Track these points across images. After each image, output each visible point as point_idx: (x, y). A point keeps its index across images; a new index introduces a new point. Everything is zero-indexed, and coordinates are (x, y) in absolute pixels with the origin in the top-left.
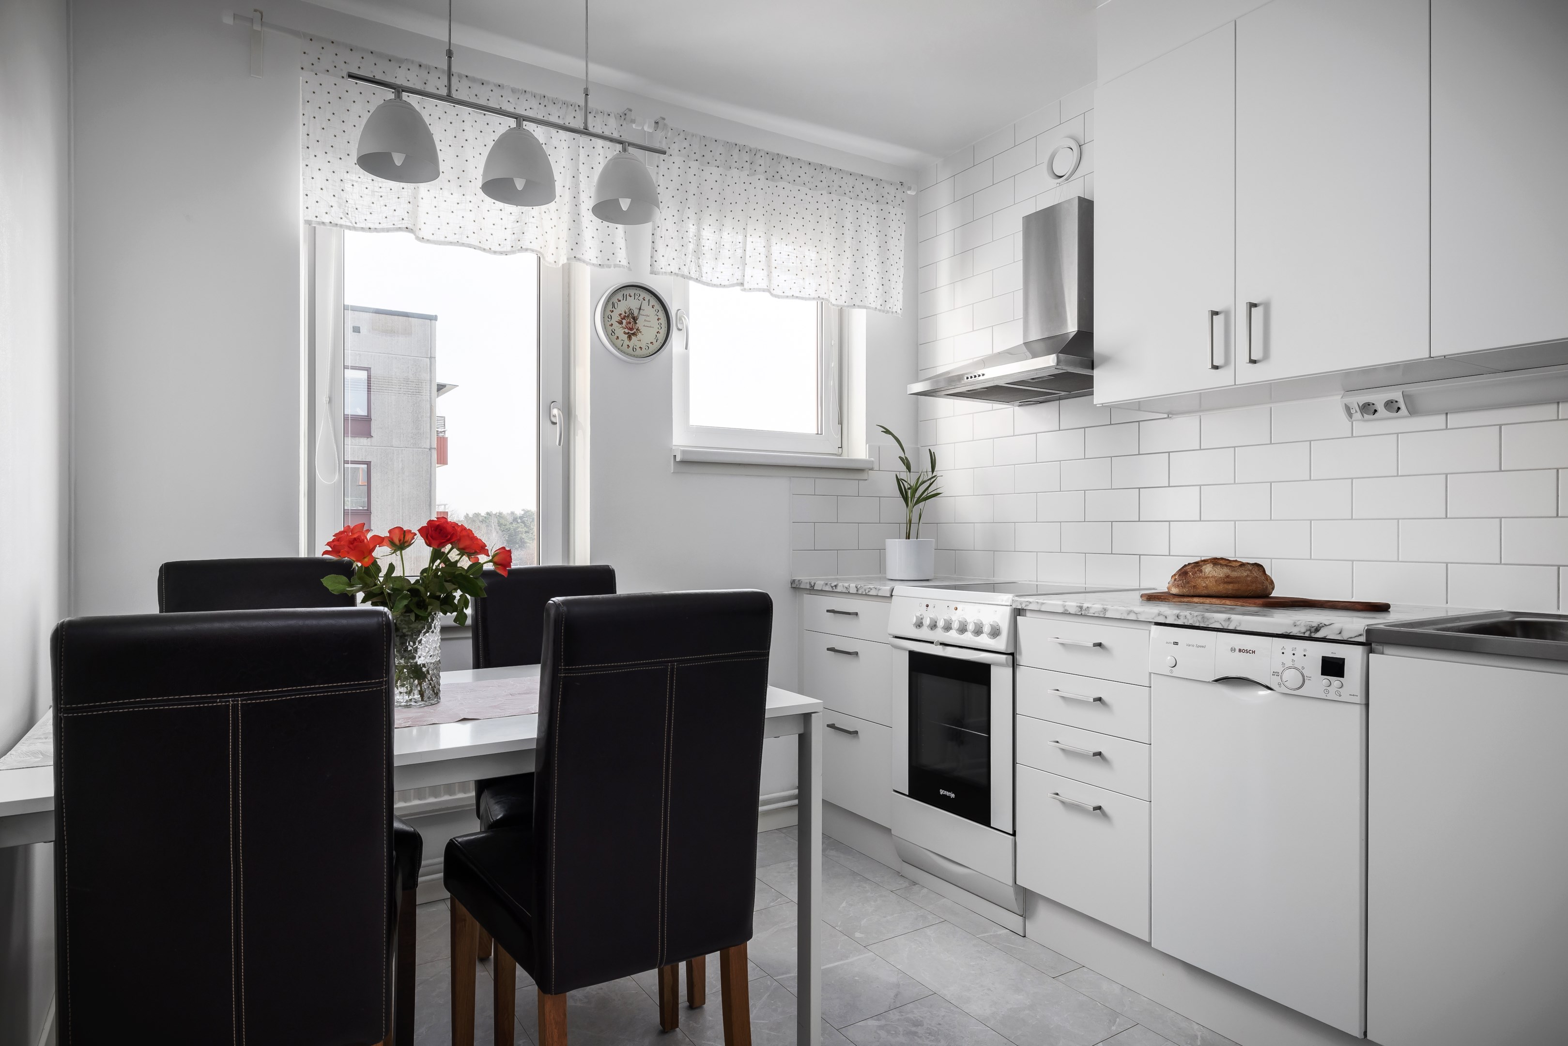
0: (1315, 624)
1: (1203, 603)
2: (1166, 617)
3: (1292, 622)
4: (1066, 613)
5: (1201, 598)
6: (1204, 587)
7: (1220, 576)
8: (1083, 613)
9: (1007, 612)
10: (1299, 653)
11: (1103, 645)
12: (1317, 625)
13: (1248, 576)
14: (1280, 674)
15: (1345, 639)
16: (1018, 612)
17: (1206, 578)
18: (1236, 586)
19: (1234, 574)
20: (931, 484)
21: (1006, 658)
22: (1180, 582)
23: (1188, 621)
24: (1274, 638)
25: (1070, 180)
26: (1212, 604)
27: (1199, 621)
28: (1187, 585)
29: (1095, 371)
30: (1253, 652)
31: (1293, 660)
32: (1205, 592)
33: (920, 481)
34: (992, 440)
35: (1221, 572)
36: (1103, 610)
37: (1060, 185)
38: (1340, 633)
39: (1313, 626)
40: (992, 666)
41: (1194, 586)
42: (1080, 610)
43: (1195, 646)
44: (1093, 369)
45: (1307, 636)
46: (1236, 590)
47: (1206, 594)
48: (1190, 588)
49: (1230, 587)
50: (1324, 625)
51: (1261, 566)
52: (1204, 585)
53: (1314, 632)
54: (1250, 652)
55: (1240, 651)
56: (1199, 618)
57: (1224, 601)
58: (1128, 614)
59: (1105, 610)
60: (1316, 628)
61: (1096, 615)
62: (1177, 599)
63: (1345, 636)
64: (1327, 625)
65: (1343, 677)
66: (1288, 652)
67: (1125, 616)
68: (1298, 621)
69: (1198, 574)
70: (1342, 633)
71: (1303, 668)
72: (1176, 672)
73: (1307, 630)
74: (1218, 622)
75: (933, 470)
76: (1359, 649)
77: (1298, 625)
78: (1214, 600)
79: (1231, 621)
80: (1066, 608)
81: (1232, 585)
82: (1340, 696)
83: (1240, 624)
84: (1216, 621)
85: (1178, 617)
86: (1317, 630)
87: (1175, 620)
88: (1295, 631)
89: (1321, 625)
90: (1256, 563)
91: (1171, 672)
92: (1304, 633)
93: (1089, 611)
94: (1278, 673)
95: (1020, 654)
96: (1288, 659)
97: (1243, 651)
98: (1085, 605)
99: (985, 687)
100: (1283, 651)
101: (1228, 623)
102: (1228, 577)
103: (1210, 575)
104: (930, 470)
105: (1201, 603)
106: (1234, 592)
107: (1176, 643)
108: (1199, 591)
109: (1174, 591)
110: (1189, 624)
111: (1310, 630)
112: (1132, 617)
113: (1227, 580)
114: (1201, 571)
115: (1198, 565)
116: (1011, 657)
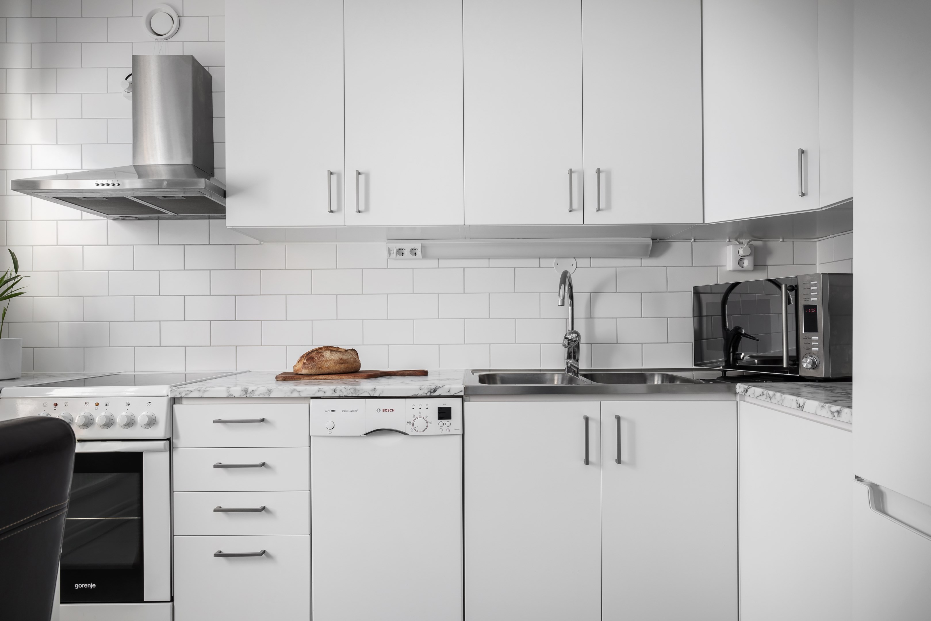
0: (433, 387)
1: (326, 379)
2: (325, 392)
3: (418, 387)
4: (230, 397)
5: (325, 376)
6: (326, 367)
7: (336, 359)
8: (248, 395)
9: (164, 403)
10: (424, 407)
11: (266, 420)
12: (435, 388)
13: (351, 358)
14: (412, 423)
15: (452, 395)
16: (174, 401)
17: (328, 361)
18: (346, 365)
19: (344, 357)
20: (14, 284)
21: (165, 444)
22: (309, 365)
23: (343, 393)
24: (406, 399)
25: (168, 40)
26: (332, 379)
27: (351, 393)
28: (315, 367)
29: (227, 200)
30: (393, 410)
31: (420, 412)
32: (327, 371)
33: (5, 279)
34: (82, 246)
35: (336, 357)
36: (268, 392)
37: (158, 42)
38: (449, 391)
39: (432, 388)
40: (143, 453)
41: (320, 368)
42: (245, 393)
43: (349, 411)
44: (225, 197)
45: (429, 395)
46: (346, 368)
47: (326, 373)
48: (317, 369)
49: (343, 366)
50: (439, 387)
51: (355, 351)
52: (327, 366)
53: (433, 392)
54: (391, 410)
55: (384, 410)
56: (352, 391)
57: (341, 377)
58: (292, 393)
59: (270, 391)
60: (435, 390)
61: (260, 396)
62: (306, 378)
63: (452, 393)
64: (441, 387)
65: (451, 419)
66: (417, 408)
67: (289, 395)
68: (422, 386)
69: (322, 359)
70: (450, 391)
71: (427, 417)
72: (334, 432)
73: (428, 392)
74: (366, 392)
75: (16, 270)
76: (460, 400)
77: (423, 389)
78: (334, 376)
79: (376, 390)
80: (230, 393)
81: (344, 364)
82: (449, 431)
83: (383, 392)
84: (364, 392)
85: (334, 391)
86: (435, 391)
87: (332, 393)
88: (421, 393)
89: (437, 387)
90: (353, 349)
91: (330, 433)
92: (427, 394)
93: (254, 393)
94: (411, 422)
95: (178, 437)
96: (416, 412)
97: (386, 410)
98: (250, 389)
99: (137, 475)
100: (413, 407)
101: (374, 392)
102: (341, 359)
103: (330, 359)
104: (14, 270)
105: (324, 379)
106: (345, 369)
107: (334, 411)
108: (323, 371)
109: (305, 371)
110: (343, 396)
111: (430, 391)
112: (295, 394)
113: (341, 362)
114: (323, 356)
115: (319, 351)
116: (168, 442)
